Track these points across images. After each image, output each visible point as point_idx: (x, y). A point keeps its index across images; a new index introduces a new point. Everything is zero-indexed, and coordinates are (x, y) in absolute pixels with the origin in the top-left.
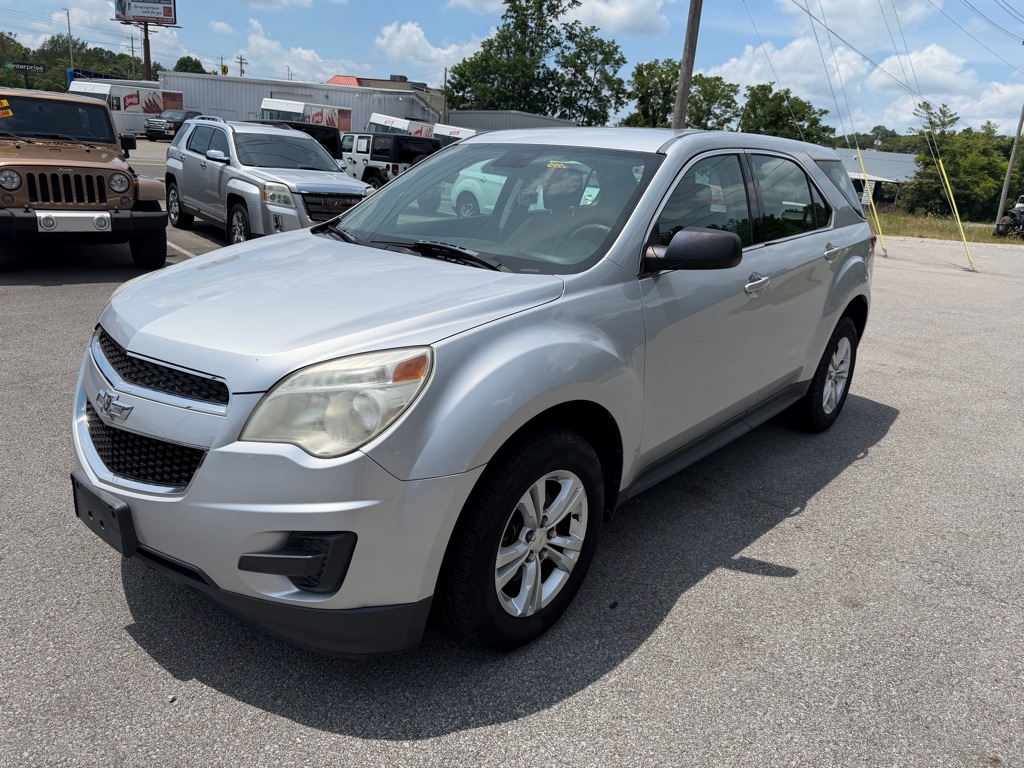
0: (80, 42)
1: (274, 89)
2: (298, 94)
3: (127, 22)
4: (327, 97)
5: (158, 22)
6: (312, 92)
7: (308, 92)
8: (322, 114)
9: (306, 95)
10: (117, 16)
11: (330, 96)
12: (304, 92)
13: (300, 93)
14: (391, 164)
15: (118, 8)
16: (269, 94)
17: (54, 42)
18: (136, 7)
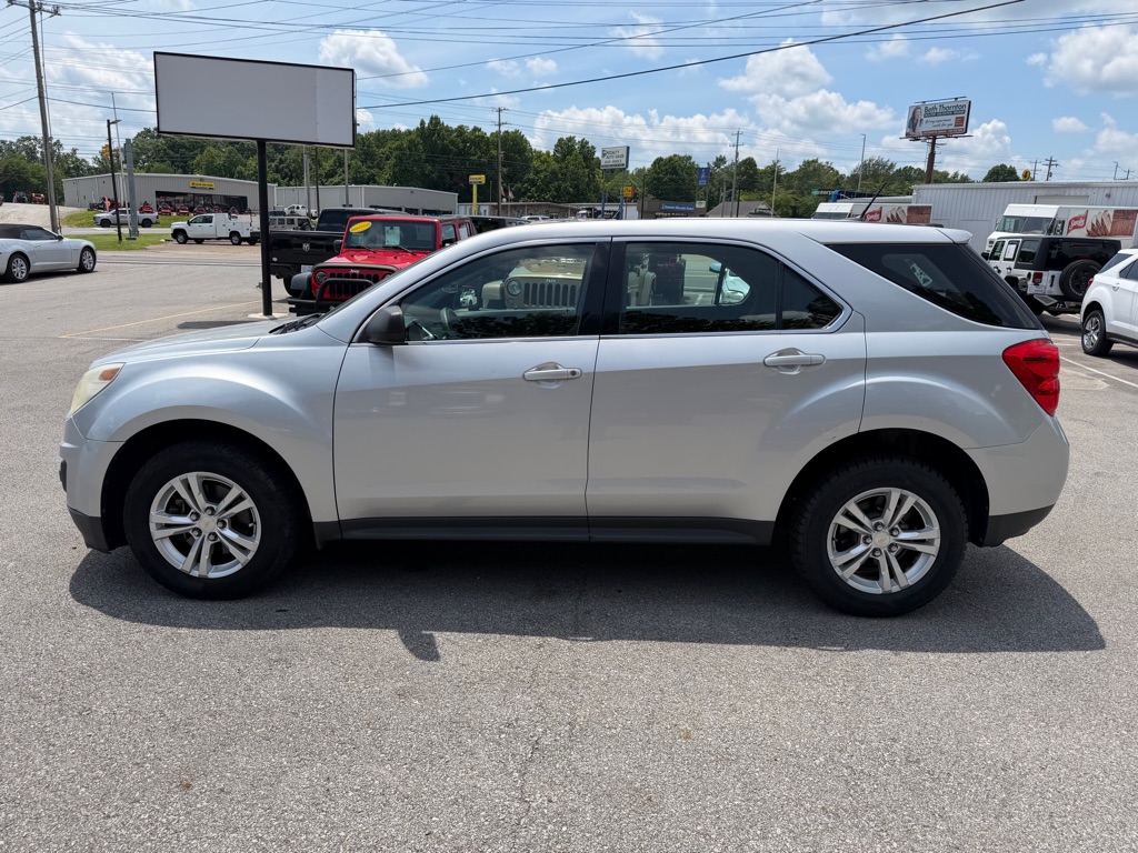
0: (889, 164)
1: (1040, 192)
2: (1069, 196)
3: (916, 139)
4: (1108, 196)
5: (947, 134)
6: (1089, 192)
7: (1084, 192)
8: (1085, 218)
9: (1080, 196)
10: (907, 134)
11: (1113, 194)
12: (1078, 192)
13: (1072, 194)
14: (1032, 272)
15: (909, 127)
16: (1033, 199)
17: (865, 166)
18: (927, 122)
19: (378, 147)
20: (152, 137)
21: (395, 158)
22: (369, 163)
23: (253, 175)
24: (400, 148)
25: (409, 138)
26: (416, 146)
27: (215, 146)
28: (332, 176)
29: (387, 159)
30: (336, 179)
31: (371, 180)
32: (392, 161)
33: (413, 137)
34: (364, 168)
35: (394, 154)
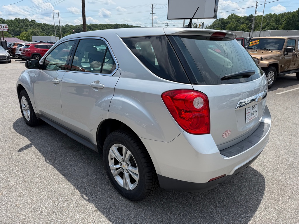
19: (282, 18)
20: (218, 21)
21: (287, 21)
22: (277, 24)
23: (241, 29)
24: (289, 18)
25: (293, 14)
26: (295, 16)
27: (233, 22)
28: (264, 28)
29: (284, 21)
30: (266, 29)
31: (277, 28)
32: (286, 22)
33: (295, 14)
34: (275, 25)
35: (286, 20)
